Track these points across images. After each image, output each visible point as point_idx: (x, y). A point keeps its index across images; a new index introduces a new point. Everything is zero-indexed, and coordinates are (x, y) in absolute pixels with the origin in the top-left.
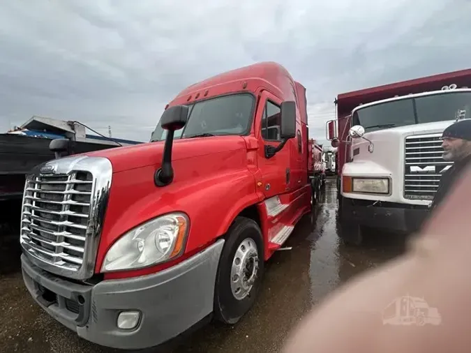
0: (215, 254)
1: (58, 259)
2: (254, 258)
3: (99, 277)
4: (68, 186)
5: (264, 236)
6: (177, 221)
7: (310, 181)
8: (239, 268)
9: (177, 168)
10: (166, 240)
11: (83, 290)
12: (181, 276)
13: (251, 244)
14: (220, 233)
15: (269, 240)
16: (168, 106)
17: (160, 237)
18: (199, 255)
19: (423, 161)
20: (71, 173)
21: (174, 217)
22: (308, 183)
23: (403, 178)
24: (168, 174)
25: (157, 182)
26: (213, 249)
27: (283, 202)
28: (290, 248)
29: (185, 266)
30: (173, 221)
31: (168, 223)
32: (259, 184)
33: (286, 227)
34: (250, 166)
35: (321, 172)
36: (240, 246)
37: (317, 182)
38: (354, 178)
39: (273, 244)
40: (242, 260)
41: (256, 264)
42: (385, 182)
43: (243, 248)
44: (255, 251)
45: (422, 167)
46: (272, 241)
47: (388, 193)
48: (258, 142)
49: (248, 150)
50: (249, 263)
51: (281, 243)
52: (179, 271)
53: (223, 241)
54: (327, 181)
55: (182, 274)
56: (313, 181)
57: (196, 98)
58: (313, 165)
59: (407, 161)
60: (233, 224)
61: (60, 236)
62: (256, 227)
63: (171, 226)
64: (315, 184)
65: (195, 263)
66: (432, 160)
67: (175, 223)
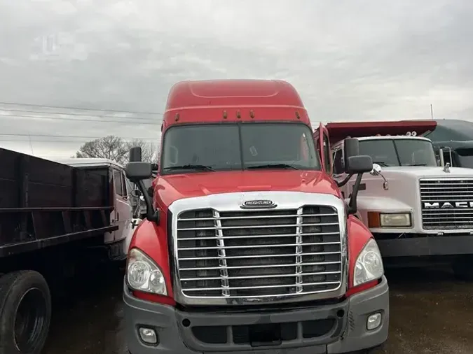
3: (351, 290)
4: (299, 219)
11: (340, 306)
19: (431, 198)
23: (420, 212)
38: (380, 213)
42: (407, 216)
45: (432, 203)
47: (411, 225)
57: (239, 117)
59: (422, 199)
66: (436, 198)
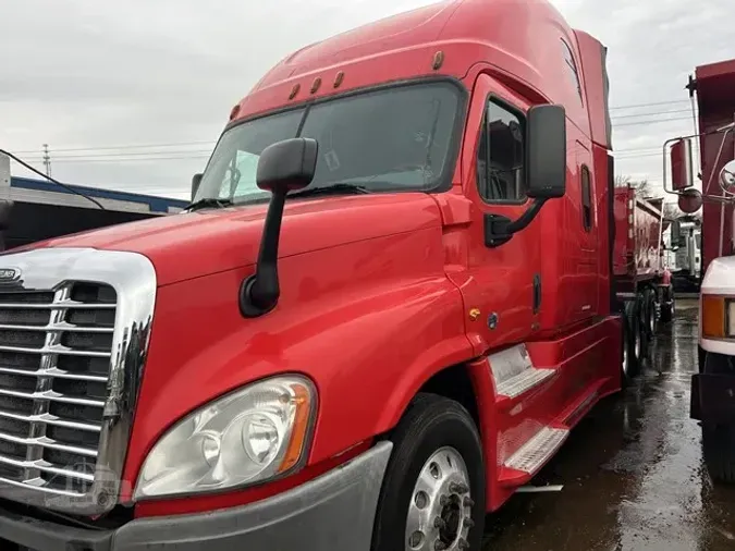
0: (372, 473)
1: (33, 473)
2: (462, 498)
4: (54, 313)
5: (484, 448)
6: (293, 394)
7: (617, 305)
8: (424, 515)
9: (288, 276)
10: (267, 436)
11: (93, 539)
12: (300, 515)
13: (453, 462)
14: (382, 427)
15: (500, 461)
16: (237, 109)
17: (253, 429)
18: (336, 473)
20: (61, 286)
21: (286, 385)
22: (613, 312)
24: (270, 289)
25: (245, 308)
26: (368, 463)
27: (537, 364)
28: (559, 488)
29: (309, 494)
30: (282, 393)
31: (272, 396)
32: (474, 312)
33: (546, 429)
34: (450, 268)
35: (658, 278)
36: (428, 464)
37: (644, 310)
38: (730, 300)
39: (510, 470)
40: (432, 499)
41: (465, 514)
43: (435, 469)
44: (463, 480)
46: (507, 465)
48: (471, 206)
49: (447, 228)
50: (449, 507)
51: (531, 467)
52: (297, 503)
53: (389, 445)
54: (678, 306)
55: (302, 511)
56: (628, 305)
57: (313, 91)
58: (631, 258)
60: (410, 410)
61: (39, 423)
62: (466, 421)
63: (277, 403)
64: (637, 313)
65: (327, 489)
67: (286, 398)
